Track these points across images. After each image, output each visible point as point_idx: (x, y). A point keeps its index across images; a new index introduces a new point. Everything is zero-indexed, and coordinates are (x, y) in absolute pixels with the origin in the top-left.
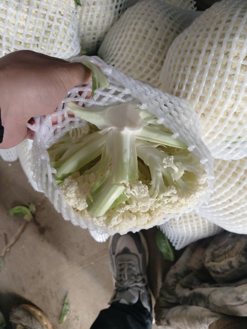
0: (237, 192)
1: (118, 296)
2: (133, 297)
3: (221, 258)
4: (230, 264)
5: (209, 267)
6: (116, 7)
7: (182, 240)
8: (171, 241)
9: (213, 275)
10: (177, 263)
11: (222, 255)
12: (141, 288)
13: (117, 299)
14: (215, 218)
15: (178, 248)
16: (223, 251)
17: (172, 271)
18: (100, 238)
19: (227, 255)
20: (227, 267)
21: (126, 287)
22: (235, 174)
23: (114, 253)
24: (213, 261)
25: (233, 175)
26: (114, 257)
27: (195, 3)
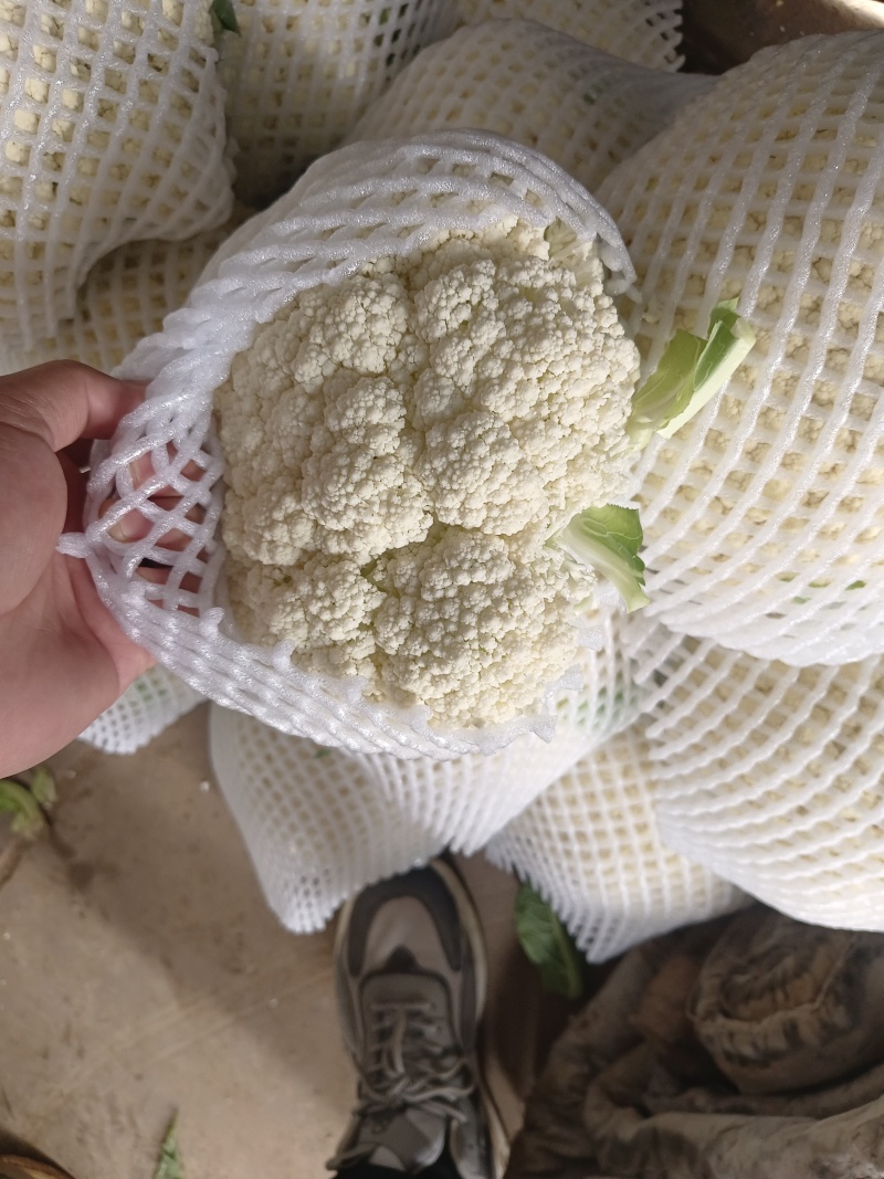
0: (829, 780)
1: (366, 1133)
2: (425, 1143)
3: (754, 1004)
4: (791, 1031)
5: (710, 1039)
6: (378, 41)
7: (612, 930)
8: (572, 929)
9: (726, 1067)
10: (593, 1006)
11: (760, 997)
12: (455, 1105)
13: (360, 1149)
14: (740, 871)
15: (596, 955)
16: (766, 977)
17: (572, 1037)
18: (301, 917)
19: (780, 996)
20: (779, 1043)
21: (399, 1102)
22: (823, 713)
23: (355, 970)
24: (727, 1015)
25: (814, 716)
26: (354, 984)
27: (678, 38)
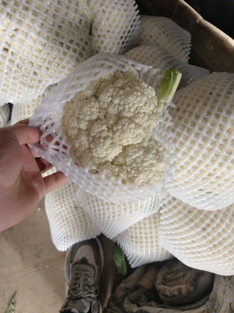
0: (201, 236)
1: (70, 304)
2: (85, 308)
3: (171, 283)
4: (180, 290)
5: (159, 290)
7: (139, 261)
8: (128, 259)
9: (162, 297)
10: (129, 278)
11: (173, 281)
12: (93, 299)
13: (68, 308)
14: (176, 253)
15: (133, 266)
16: (175, 277)
17: (123, 285)
18: (62, 247)
19: (178, 281)
20: (176, 293)
21: (80, 297)
22: (202, 221)
23: (71, 262)
24: (164, 284)
25: (200, 221)
26: (71, 265)
27: (189, 53)
